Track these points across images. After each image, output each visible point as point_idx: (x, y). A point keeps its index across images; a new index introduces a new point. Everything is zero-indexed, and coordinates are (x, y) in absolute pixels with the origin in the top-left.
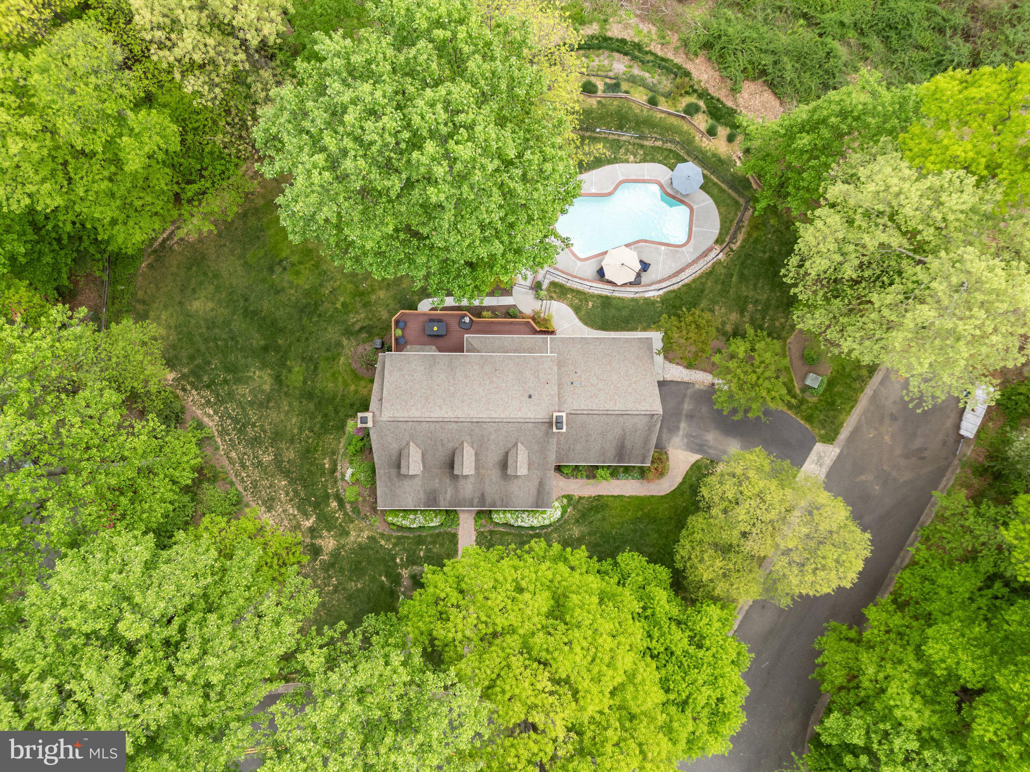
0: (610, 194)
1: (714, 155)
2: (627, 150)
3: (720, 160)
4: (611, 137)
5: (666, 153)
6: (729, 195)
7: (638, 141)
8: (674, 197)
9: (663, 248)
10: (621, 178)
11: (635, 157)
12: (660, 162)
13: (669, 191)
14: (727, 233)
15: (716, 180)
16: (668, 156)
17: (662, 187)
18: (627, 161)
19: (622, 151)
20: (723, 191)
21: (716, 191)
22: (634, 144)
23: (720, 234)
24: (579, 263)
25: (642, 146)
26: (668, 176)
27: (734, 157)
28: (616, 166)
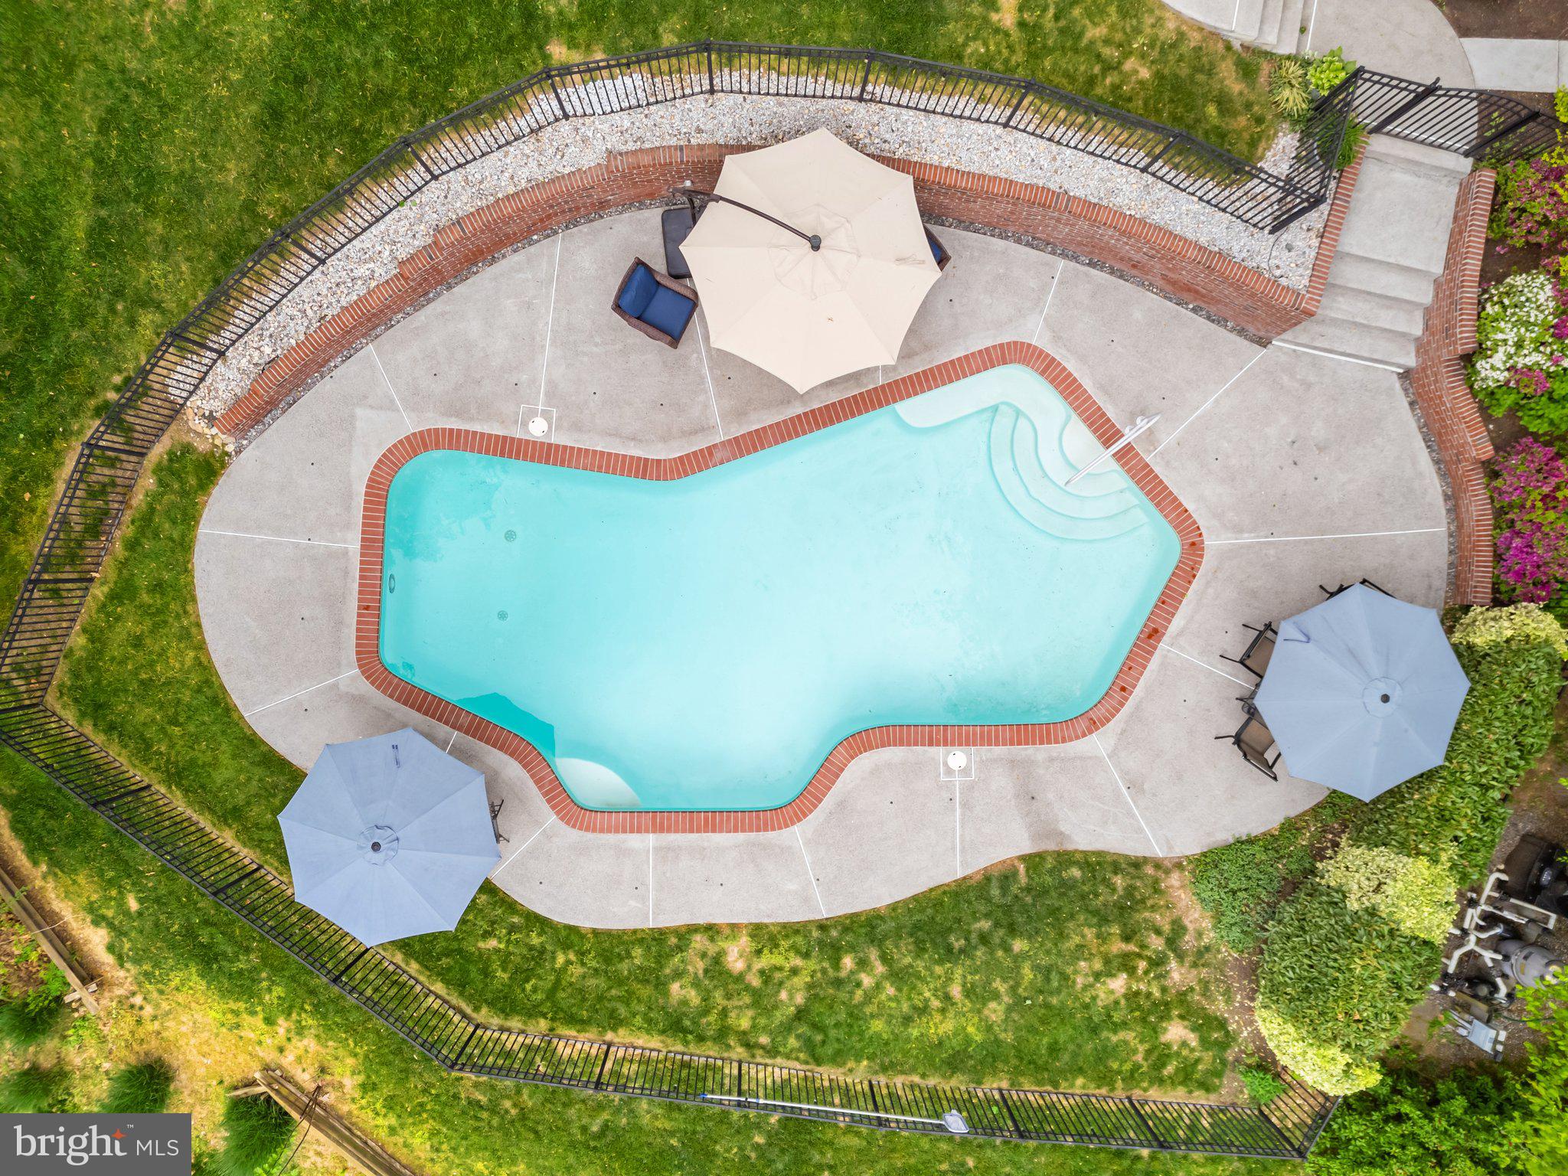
0: (859, 742)
1: (242, 987)
2: (761, 1001)
3: (208, 959)
4: (857, 1074)
5: (534, 989)
6: (144, 750)
7: (703, 1053)
8: (479, 728)
9: (537, 429)
10: (796, 834)
11: (716, 966)
12: (569, 937)
13: (512, 769)
14: (146, 521)
15: (227, 837)
16: (523, 974)
17: (556, 793)
18: (764, 936)
19: (792, 997)
20: (176, 775)
21: (226, 771)
22: (722, 1034)
23: (189, 518)
24: (1035, 333)
25: (675, 1025)
26: (517, 849)
27: (123, 977)
28: (824, 909)
